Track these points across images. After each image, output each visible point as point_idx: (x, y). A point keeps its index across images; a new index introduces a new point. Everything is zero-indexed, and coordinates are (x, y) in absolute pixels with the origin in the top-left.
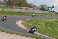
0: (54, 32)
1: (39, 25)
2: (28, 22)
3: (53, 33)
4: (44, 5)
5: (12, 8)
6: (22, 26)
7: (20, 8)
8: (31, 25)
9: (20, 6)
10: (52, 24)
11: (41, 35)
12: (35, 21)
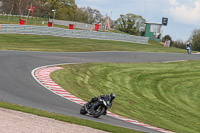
0: (162, 107)
1: (114, 82)
2: (76, 70)
3: (160, 110)
4: (134, 16)
5: (22, 22)
6: (52, 86)
7: (50, 24)
8: (83, 82)
9: (52, 18)
10: (157, 81)
11: (117, 116)
12: (99, 69)
